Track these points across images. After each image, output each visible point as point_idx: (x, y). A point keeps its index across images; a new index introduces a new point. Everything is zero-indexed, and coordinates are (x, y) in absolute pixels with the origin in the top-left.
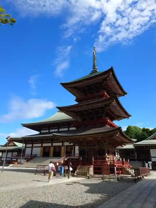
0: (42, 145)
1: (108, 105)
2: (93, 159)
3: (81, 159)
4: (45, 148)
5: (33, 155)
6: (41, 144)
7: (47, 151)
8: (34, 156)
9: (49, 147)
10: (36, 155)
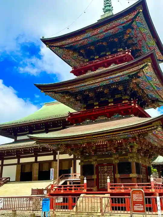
0: (19, 161)
1: (136, 76)
2: (108, 181)
3: (85, 181)
4: (23, 165)
5: (3, 179)
6: (17, 160)
7: (27, 170)
8: (5, 180)
9: (31, 164)
10: (9, 178)
